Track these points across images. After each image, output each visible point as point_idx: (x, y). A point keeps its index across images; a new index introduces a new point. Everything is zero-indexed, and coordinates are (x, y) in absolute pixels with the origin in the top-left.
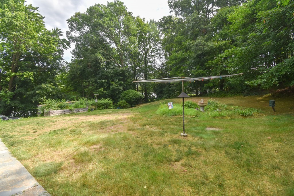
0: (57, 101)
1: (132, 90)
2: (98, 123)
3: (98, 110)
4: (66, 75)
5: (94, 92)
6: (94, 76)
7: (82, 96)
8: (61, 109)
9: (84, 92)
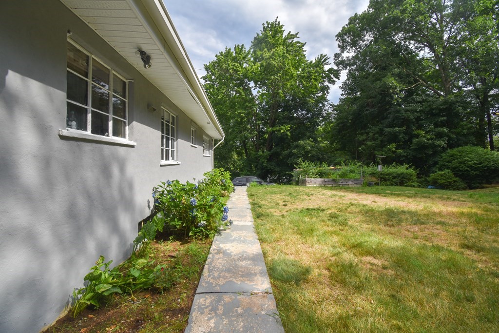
0: (316, 165)
1: (475, 148)
2: (382, 212)
3: (382, 185)
4: (332, 125)
5: (377, 152)
6: (378, 122)
7: (354, 159)
8: (320, 178)
9: (358, 152)
